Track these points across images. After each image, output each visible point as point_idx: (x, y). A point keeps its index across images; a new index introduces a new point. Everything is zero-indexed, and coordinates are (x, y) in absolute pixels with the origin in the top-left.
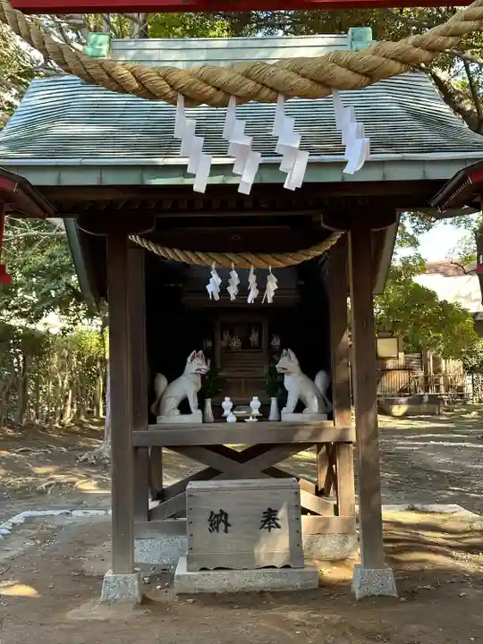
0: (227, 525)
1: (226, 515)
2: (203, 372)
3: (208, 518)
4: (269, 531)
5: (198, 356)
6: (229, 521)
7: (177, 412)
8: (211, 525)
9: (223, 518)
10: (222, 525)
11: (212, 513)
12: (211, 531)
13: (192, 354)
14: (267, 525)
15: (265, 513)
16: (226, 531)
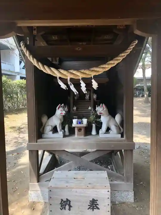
0: (70, 206)
1: (70, 201)
2: (63, 114)
3: (60, 203)
4: (93, 210)
5: (61, 107)
6: (71, 205)
7: (51, 133)
8: (61, 206)
9: (68, 203)
10: (67, 207)
11: (62, 200)
12: (61, 210)
13: (58, 106)
14: (91, 208)
15: (90, 201)
16: (70, 210)
